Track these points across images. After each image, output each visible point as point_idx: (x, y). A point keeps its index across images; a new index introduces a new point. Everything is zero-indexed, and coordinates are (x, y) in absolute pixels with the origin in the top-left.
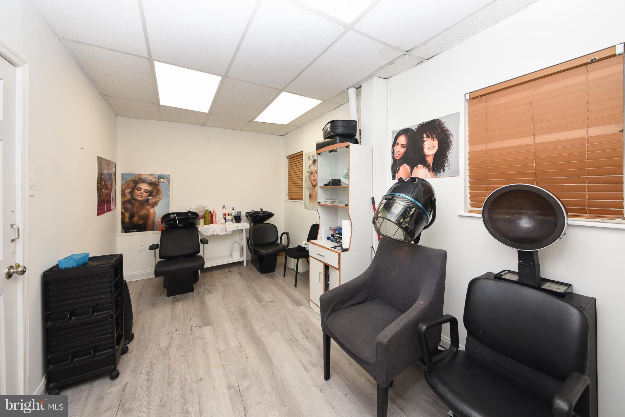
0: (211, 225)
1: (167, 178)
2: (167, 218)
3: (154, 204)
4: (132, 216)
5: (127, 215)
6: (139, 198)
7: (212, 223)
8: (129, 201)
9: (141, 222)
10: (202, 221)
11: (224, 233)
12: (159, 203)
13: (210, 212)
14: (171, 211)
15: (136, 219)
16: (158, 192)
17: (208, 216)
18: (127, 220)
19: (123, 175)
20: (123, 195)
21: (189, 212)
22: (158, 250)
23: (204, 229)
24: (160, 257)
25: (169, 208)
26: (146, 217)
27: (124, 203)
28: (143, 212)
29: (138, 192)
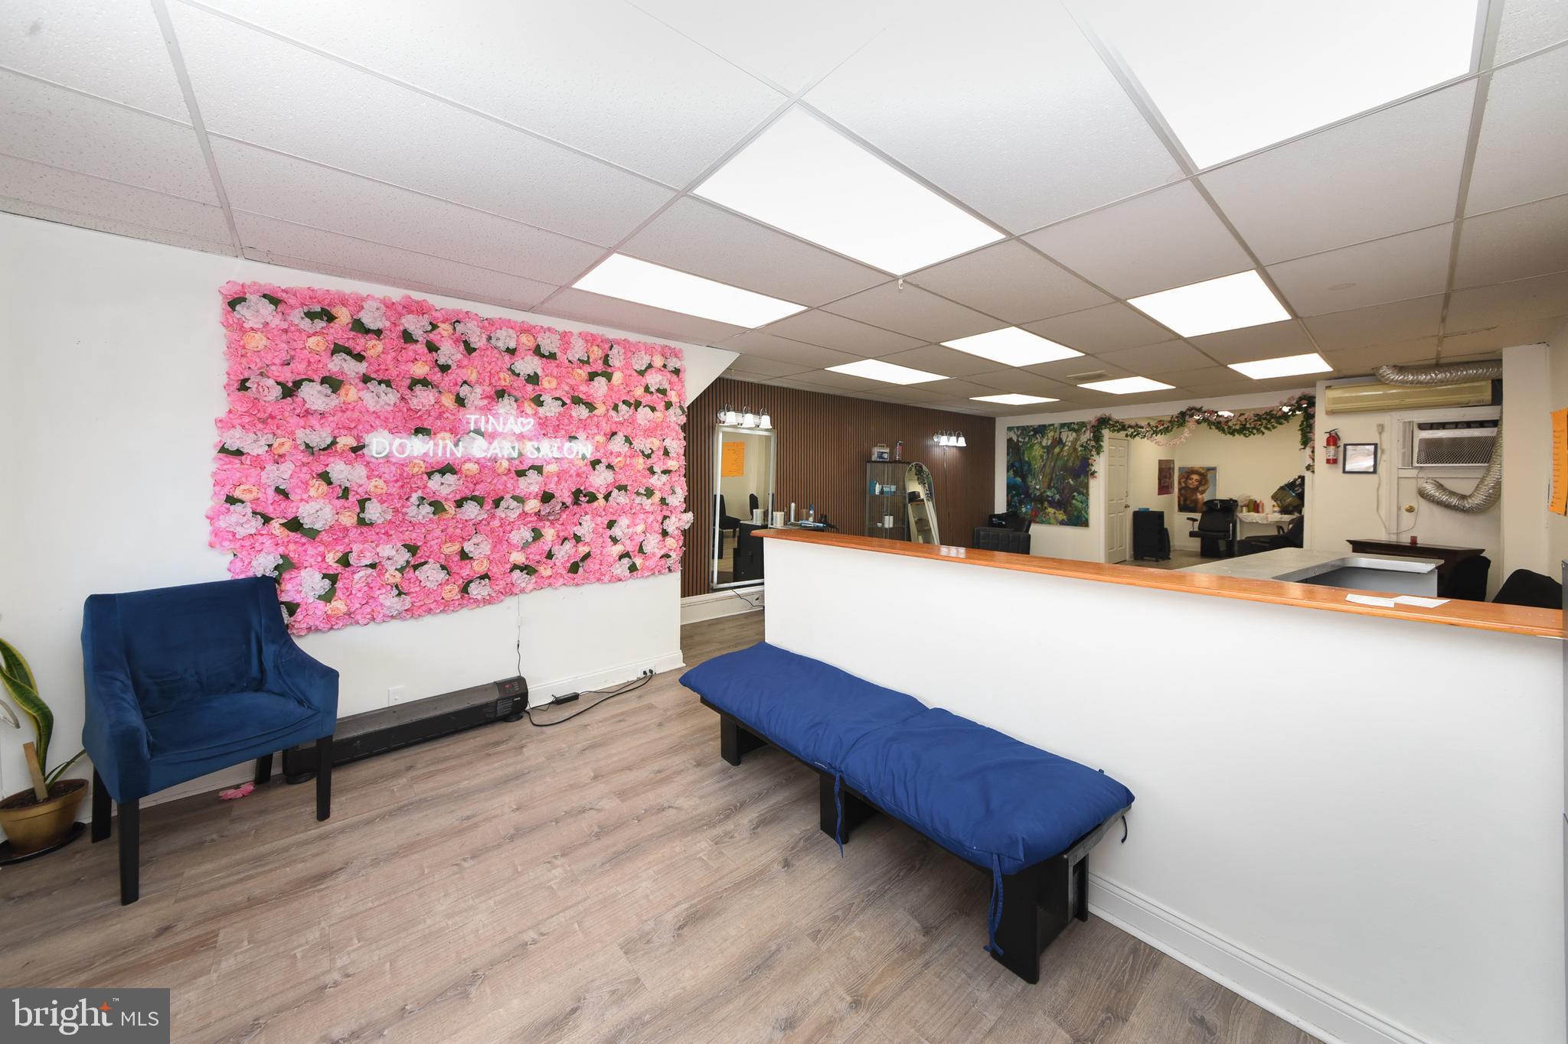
0: (1252, 514)
1: (1214, 469)
2: (1211, 504)
3: (1203, 492)
4: (1185, 500)
5: (1182, 499)
6: (1191, 486)
7: (1258, 512)
8: (1184, 488)
9: (1192, 505)
10: (1245, 509)
11: (1265, 522)
12: (1207, 491)
13: (1256, 502)
14: (1217, 498)
15: (1188, 502)
16: (1207, 482)
17: (1252, 506)
18: (1182, 503)
19: (1179, 468)
20: (1180, 483)
21: (1231, 500)
22: (1197, 524)
23: (1245, 515)
24: (1199, 528)
25: (1215, 495)
26: (1196, 501)
27: (1180, 490)
28: (1194, 497)
29: (1190, 482)
